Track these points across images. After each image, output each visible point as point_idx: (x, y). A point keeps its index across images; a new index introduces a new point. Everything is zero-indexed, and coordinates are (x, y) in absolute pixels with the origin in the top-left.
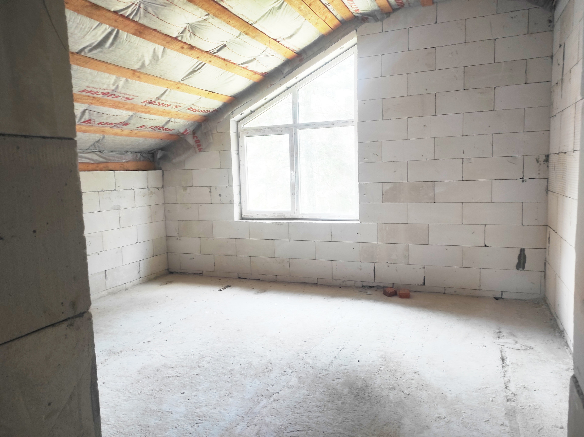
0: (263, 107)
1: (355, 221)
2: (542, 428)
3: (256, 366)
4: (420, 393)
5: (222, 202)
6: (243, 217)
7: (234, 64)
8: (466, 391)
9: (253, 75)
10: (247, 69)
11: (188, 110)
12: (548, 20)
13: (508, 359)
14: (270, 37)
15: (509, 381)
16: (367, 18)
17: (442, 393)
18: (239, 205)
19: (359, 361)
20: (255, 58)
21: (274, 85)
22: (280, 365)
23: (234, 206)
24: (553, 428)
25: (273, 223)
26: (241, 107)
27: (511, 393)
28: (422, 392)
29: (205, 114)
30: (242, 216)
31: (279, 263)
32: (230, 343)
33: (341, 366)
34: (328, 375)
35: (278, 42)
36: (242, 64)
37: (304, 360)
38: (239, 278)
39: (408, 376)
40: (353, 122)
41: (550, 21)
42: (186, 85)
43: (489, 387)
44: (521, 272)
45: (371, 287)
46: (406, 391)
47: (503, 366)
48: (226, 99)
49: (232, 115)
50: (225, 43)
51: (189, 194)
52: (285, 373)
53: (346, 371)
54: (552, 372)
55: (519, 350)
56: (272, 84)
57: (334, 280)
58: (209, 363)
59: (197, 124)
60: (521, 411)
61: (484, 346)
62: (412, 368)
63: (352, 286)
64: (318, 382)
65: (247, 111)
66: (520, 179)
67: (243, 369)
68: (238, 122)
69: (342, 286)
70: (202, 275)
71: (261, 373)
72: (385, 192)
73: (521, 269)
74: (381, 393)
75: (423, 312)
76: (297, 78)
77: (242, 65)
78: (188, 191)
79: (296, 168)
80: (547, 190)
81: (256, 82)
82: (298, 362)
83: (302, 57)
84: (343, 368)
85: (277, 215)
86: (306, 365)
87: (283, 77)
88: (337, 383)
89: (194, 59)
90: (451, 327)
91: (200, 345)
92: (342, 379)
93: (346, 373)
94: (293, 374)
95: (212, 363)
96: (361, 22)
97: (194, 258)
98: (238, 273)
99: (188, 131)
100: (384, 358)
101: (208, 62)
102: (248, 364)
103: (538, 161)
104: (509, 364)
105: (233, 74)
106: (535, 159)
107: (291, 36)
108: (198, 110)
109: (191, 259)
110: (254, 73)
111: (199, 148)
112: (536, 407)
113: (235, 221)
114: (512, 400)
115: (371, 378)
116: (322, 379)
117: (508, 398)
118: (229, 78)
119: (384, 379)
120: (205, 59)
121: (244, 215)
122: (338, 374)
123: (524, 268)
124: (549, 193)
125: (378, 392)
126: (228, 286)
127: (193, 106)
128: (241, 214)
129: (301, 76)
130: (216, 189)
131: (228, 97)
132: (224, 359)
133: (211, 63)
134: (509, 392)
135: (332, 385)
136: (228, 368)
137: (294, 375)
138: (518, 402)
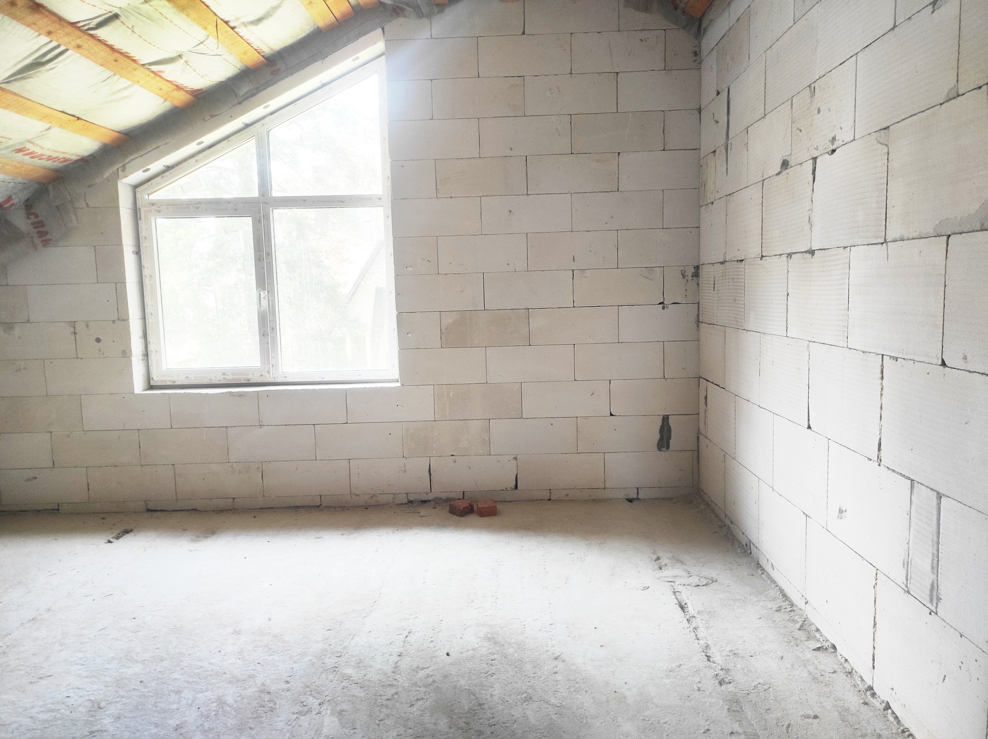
0: (192, 161)
1: (389, 382)
2: (789, 725)
3: (235, 706)
4: (578, 699)
5: (103, 354)
6: (152, 383)
7: (134, 61)
8: (651, 679)
9: (174, 90)
10: (162, 78)
11: (16, 153)
12: (693, 51)
13: (689, 605)
14: (216, 15)
15: (707, 647)
16: (402, 10)
17: (616, 692)
18: (143, 360)
19: (448, 654)
20: (180, 56)
21: (218, 117)
22: (289, 693)
23: (133, 361)
24: (803, 719)
25: (223, 393)
26: (144, 156)
27: (720, 668)
28: (581, 696)
29: (57, 165)
30: (151, 381)
31: (239, 473)
32: (162, 660)
33: (417, 672)
34: (396, 696)
35: (233, 28)
36: (151, 64)
37: (339, 673)
38: (149, 510)
39: (546, 668)
40: (380, 199)
41: (696, 54)
42: (15, 94)
43: (684, 664)
44: (664, 454)
45: (424, 502)
46: (553, 701)
47: (687, 620)
48: (107, 137)
49: (123, 171)
50: (116, 11)
51: (19, 338)
52: (306, 709)
53: (430, 680)
54: (761, 618)
55: (698, 586)
56: (213, 114)
57: (353, 496)
58: (119, 718)
59: (36, 186)
60: (747, 700)
61: (645, 587)
62: (547, 651)
63: (389, 503)
64: (382, 717)
65: (156, 166)
66: (660, 304)
67: (208, 718)
68: (135, 187)
69: (370, 506)
70: (59, 513)
71: (250, 720)
72: (446, 329)
73: (664, 449)
74: (510, 714)
75: (528, 538)
76: (266, 107)
77: (150, 67)
78: (17, 331)
79: (270, 284)
80: (698, 322)
81: (177, 107)
82: (327, 679)
83: (277, 67)
84: (422, 674)
85: (230, 377)
86: (345, 683)
87: (237, 102)
88: (421, 709)
89: (40, 35)
90: (583, 560)
91: (86, 677)
92: (427, 699)
93: (430, 685)
94: (324, 707)
95: (125, 717)
96: (392, 15)
97: (35, 478)
98: (145, 501)
99: (15, 201)
100: (491, 638)
101: (74, 48)
102: (215, 704)
103: (684, 276)
104: (695, 615)
105: (130, 83)
106: (680, 272)
107: (260, 20)
108: (42, 155)
109: (28, 480)
110: (175, 87)
111: (44, 238)
112: (765, 687)
113: (135, 393)
114: (727, 680)
115: (483, 686)
116: (387, 707)
117: (720, 678)
118: (120, 91)
119: (506, 683)
120: (66, 39)
121: (155, 378)
122: (416, 691)
123: (668, 447)
124: (702, 325)
125: (505, 712)
126: (127, 532)
127: (28, 146)
128: (148, 378)
129: (275, 103)
130: (87, 326)
131: (113, 132)
132: (154, 702)
133: (80, 51)
134: (716, 667)
135: (412, 716)
136: (170, 722)
137: (327, 709)
138: (735, 682)
